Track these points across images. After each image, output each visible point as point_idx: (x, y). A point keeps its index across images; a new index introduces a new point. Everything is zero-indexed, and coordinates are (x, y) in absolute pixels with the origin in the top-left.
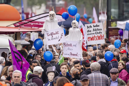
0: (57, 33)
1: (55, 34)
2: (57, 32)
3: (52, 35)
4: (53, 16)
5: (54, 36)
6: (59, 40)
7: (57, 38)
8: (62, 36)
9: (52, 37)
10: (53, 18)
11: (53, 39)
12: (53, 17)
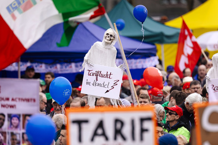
0: (108, 76)
1: (103, 76)
2: (109, 74)
3: (97, 75)
4: (112, 38)
5: (101, 80)
6: (108, 91)
7: (104, 86)
8: (115, 84)
9: (97, 80)
10: (110, 42)
11: (95, 85)
12: (110, 40)
